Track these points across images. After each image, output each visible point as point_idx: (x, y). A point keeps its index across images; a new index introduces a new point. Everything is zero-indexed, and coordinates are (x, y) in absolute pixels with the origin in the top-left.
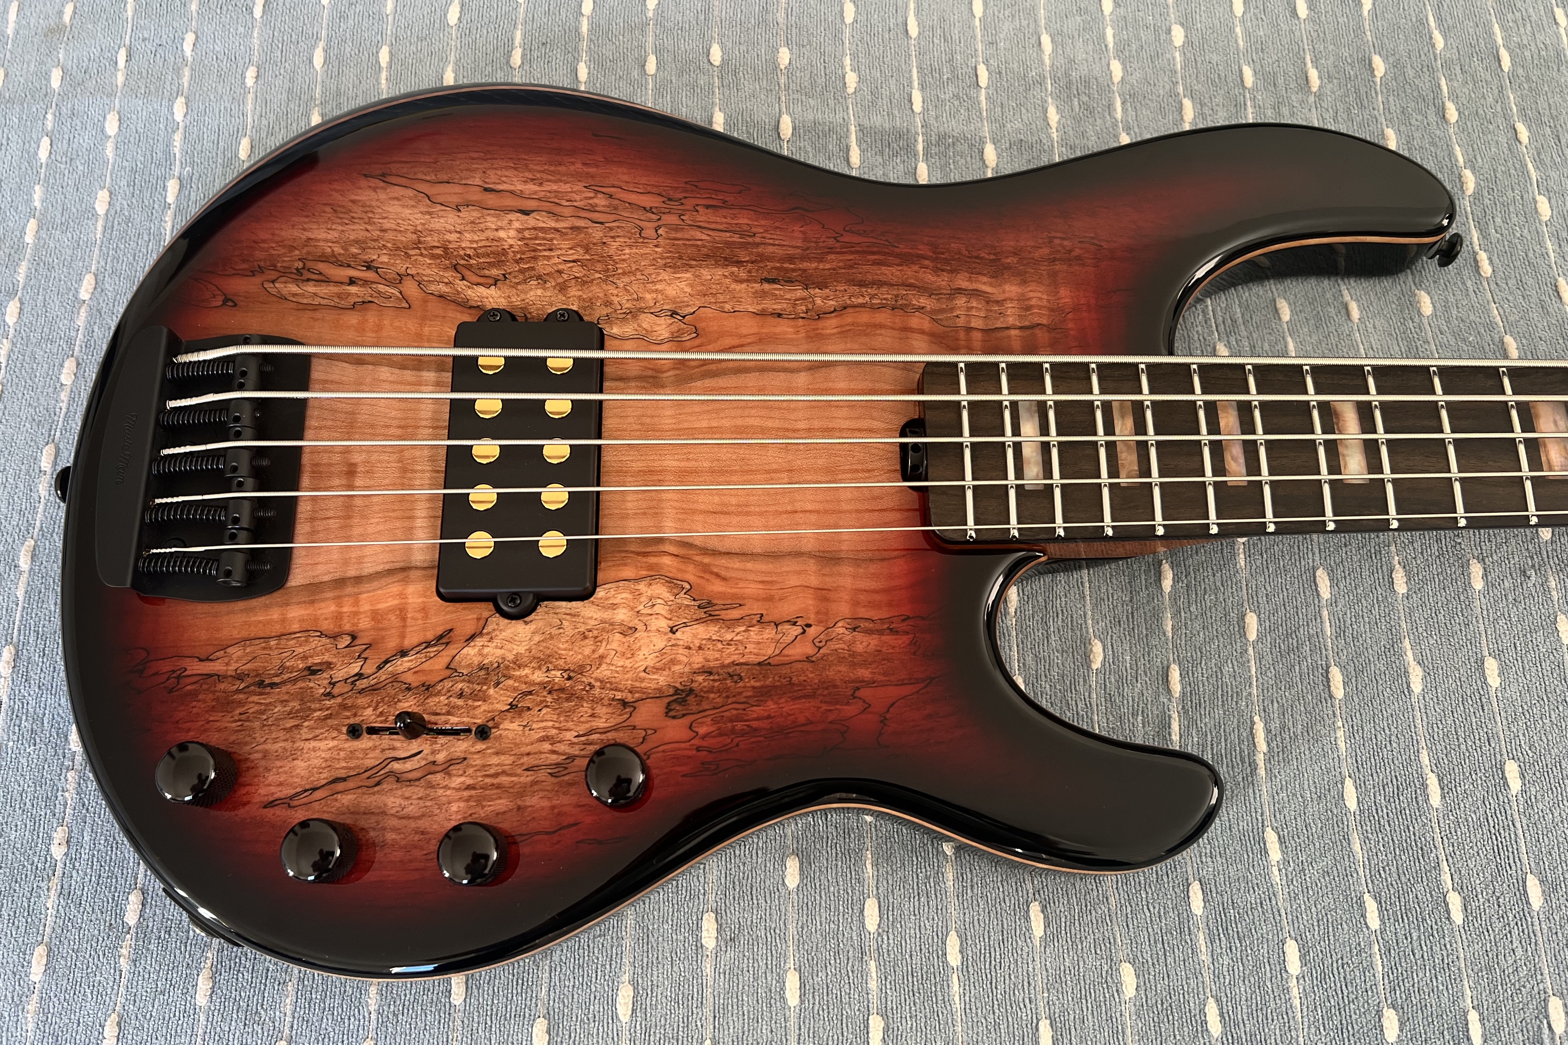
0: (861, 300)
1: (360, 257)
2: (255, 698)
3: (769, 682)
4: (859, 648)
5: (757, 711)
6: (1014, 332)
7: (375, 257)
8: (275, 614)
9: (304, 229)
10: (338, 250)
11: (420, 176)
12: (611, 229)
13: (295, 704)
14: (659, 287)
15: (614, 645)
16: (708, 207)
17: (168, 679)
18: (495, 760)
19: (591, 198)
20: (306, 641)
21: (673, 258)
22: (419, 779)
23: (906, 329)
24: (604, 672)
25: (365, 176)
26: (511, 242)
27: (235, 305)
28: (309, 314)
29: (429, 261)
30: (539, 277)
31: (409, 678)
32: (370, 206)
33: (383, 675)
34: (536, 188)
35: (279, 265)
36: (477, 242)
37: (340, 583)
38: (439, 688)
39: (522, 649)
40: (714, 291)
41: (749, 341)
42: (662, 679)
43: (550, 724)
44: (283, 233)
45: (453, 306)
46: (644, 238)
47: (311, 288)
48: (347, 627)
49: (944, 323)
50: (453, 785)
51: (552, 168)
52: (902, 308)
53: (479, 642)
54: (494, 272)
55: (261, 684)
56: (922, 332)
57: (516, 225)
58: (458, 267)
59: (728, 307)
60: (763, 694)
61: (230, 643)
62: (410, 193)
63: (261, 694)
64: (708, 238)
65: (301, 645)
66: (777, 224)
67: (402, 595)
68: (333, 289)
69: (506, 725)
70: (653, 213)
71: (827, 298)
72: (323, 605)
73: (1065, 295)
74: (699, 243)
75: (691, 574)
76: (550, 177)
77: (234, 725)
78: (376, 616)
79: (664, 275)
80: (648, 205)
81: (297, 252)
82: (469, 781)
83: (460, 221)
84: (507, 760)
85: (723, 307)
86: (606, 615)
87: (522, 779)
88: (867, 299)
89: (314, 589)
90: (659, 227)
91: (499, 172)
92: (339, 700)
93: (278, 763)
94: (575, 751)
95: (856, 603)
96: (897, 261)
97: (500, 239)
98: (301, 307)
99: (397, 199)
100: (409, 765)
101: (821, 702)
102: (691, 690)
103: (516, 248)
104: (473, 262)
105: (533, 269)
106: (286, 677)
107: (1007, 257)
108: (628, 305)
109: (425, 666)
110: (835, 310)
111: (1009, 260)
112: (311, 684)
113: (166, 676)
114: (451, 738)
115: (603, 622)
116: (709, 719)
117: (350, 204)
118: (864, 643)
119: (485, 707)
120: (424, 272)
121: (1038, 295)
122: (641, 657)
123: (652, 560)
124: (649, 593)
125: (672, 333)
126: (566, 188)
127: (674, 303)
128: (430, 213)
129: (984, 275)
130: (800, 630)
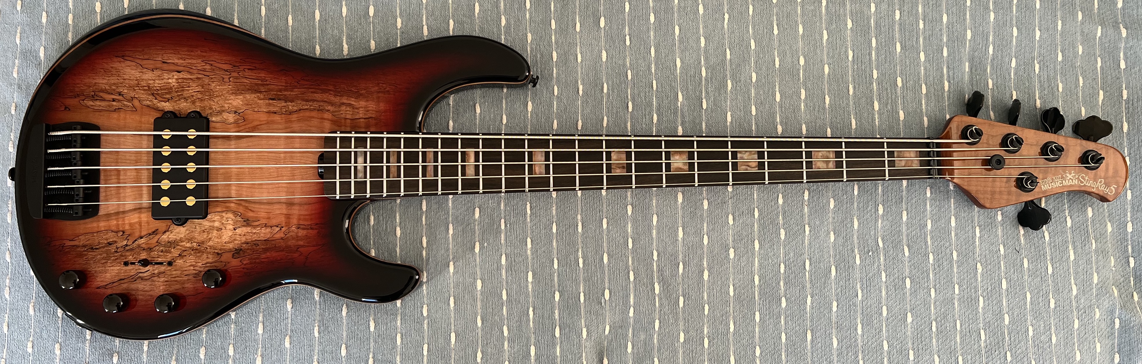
0: (306, 107)
1: (116, 90)
2: (91, 253)
3: (267, 247)
4: (300, 234)
5: (264, 256)
6: (362, 120)
7: (122, 90)
8: (95, 225)
9: (93, 79)
10: (107, 87)
11: (137, 57)
12: (212, 78)
13: (105, 255)
14: (230, 102)
15: (214, 234)
16: (249, 69)
17: (59, 247)
18: (174, 273)
19: (204, 66)
20: (107, 234)
21: (235, 90)
22: (149, 279)
23: (322, 119)
24: (211, 243)
25: (116, 57)
26: (173, 84)
27: (69, 110)
28: (97, 113)
29: (143, 92)
30: (185, 98)
31: (144, 246)
32: (118, 69)
33: (135, 245)
34: (183, 62)
35: (85, 93)
36: (160, 84)
37: (118, 213)
38: (154, 249)
39: (182, 236)
40: (251, 103)
41: (264, 123)
42: (231, 246)
43: (193, 261)
44: (85, 81)
45: (153, 110)
46: (224, 82)
47: (98, 103)
48: (121, 229)
49: (337, 116)
50: (160, 281)
51: (189, 53)
52: (321, 110)
53: (167, 233)
54: (168, 96)
55: (92, 248)
56: (328, 120)
57: (176, 77)
58: (154, 94)
59: (256, 110)
60: (266, 250)
61: (80, 235)
62: (134, 64)
63: (92, 252)
64: (249, 82)
65: (105, 235)
66: (275, 76)
67: (140, 218)
68: (107, 103)
69: (178, 261)
70: (228, 72)
71: (293, 106)
72: (112, 221)
73: (382, 106)
74: (246, 84)
75: (241, 210)
76: (188, 57)
77: (84, 262)
78: (131, 225)
79: (232, 97)
80: (226, 69)
81: (91, 88)
82: (166, 279)
83: (154, 75)
84: (179, 272)
85: (254, 110)
86: (211, 224)
87: (184, 279)
88: (309, 107)
89: (108, 216)
90: (230, 77)
91: (168, 55)
92: (120, 253)
93: (100, 274)
94: (202, 269)
95: (299, 219)
96: (321, 92)
97: (169, 83)
98: (95, 110)
99: (129, 66)
100: (145, 274)
101: (286, 253)
102: (241, 249)
103: (176, 87)
104: (159, 92)
105: (182, 95)
106: (101, 246)
107: (361, 91)
108: (218, 109)
109: (149, 242)
110: (296, 111)
111: (362, 92)
112: (110, 248)
113: (58, 246)
114: (159, 265)
115: (210, 226)
116: (247, 259)
117: (111, 68)
118: (301, 233)
119: (170, 255)
120: (141, 97)
121: (372, 106)
122: (224, 238)
123: (228, 205)
124: (226, 216)
125: (235, 120)
126: (194, 61)
127: (236, 108)
128: (142, 72)
129: (353, 97)
130: (279, 229)
